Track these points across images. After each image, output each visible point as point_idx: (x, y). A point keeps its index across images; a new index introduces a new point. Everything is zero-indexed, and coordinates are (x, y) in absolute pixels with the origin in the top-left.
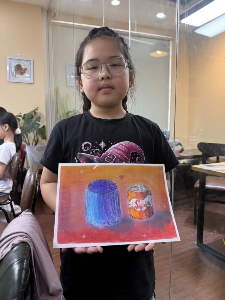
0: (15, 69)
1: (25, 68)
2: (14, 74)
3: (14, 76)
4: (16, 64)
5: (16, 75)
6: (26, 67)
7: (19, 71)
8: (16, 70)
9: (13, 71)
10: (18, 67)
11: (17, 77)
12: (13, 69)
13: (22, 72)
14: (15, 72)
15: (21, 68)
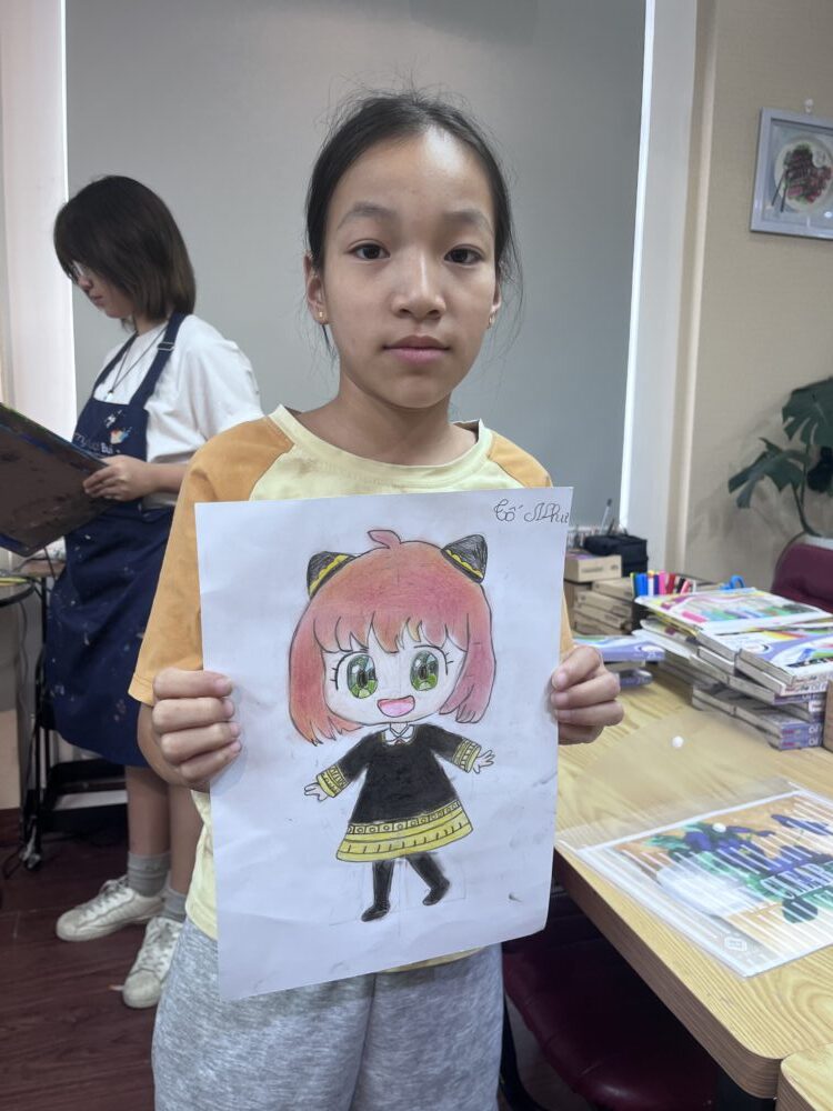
0: (787, 172)
1: (824, 168)
2: (781, 193)
3: (778, 202)
4: (791, 147)
5: (787, 201)
6: (827, 163)
7: (801, 181)
8: (791, 175)
9: (777, 183)
10: (800, 162)
11: (793, 210)
12: (780, 171)
13: (812, 184)
14: (783, 185)
15: (812, 165)
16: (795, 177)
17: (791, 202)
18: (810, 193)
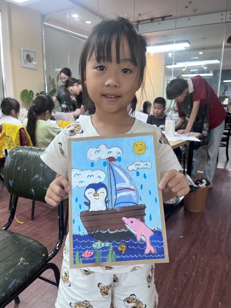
3: (25, 63)
4: (26, 54)
9: (25, 59)
15: (30, 57)
16: (28, 59)
17: (27, 63)
18: (30, 61)
